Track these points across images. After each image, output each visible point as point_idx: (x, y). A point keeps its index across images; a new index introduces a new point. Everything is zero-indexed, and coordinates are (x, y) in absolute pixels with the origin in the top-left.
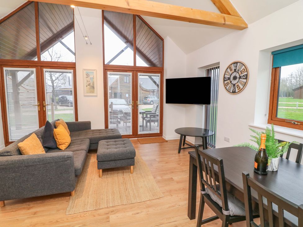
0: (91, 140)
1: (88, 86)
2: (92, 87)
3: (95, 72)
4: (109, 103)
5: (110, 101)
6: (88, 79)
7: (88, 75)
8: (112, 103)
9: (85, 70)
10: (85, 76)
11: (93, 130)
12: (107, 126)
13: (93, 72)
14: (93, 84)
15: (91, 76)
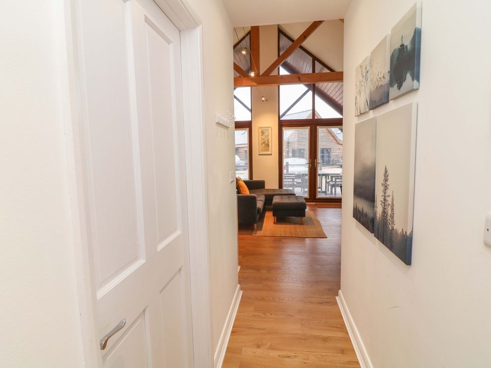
0: (266, 196)
1: (263, 144)
2: (267, 145)
3: (270, 129)
4: (284, 164)
5: (285, 161)
6: (263, 137)
7: (263, 133)
8: (287, 163)
9: (260, 128)
10: (260, 134)
11: (267, 190)
12: (281, 186)
13: (268, 130)
14: (268, 142)
15: (266, 134)
